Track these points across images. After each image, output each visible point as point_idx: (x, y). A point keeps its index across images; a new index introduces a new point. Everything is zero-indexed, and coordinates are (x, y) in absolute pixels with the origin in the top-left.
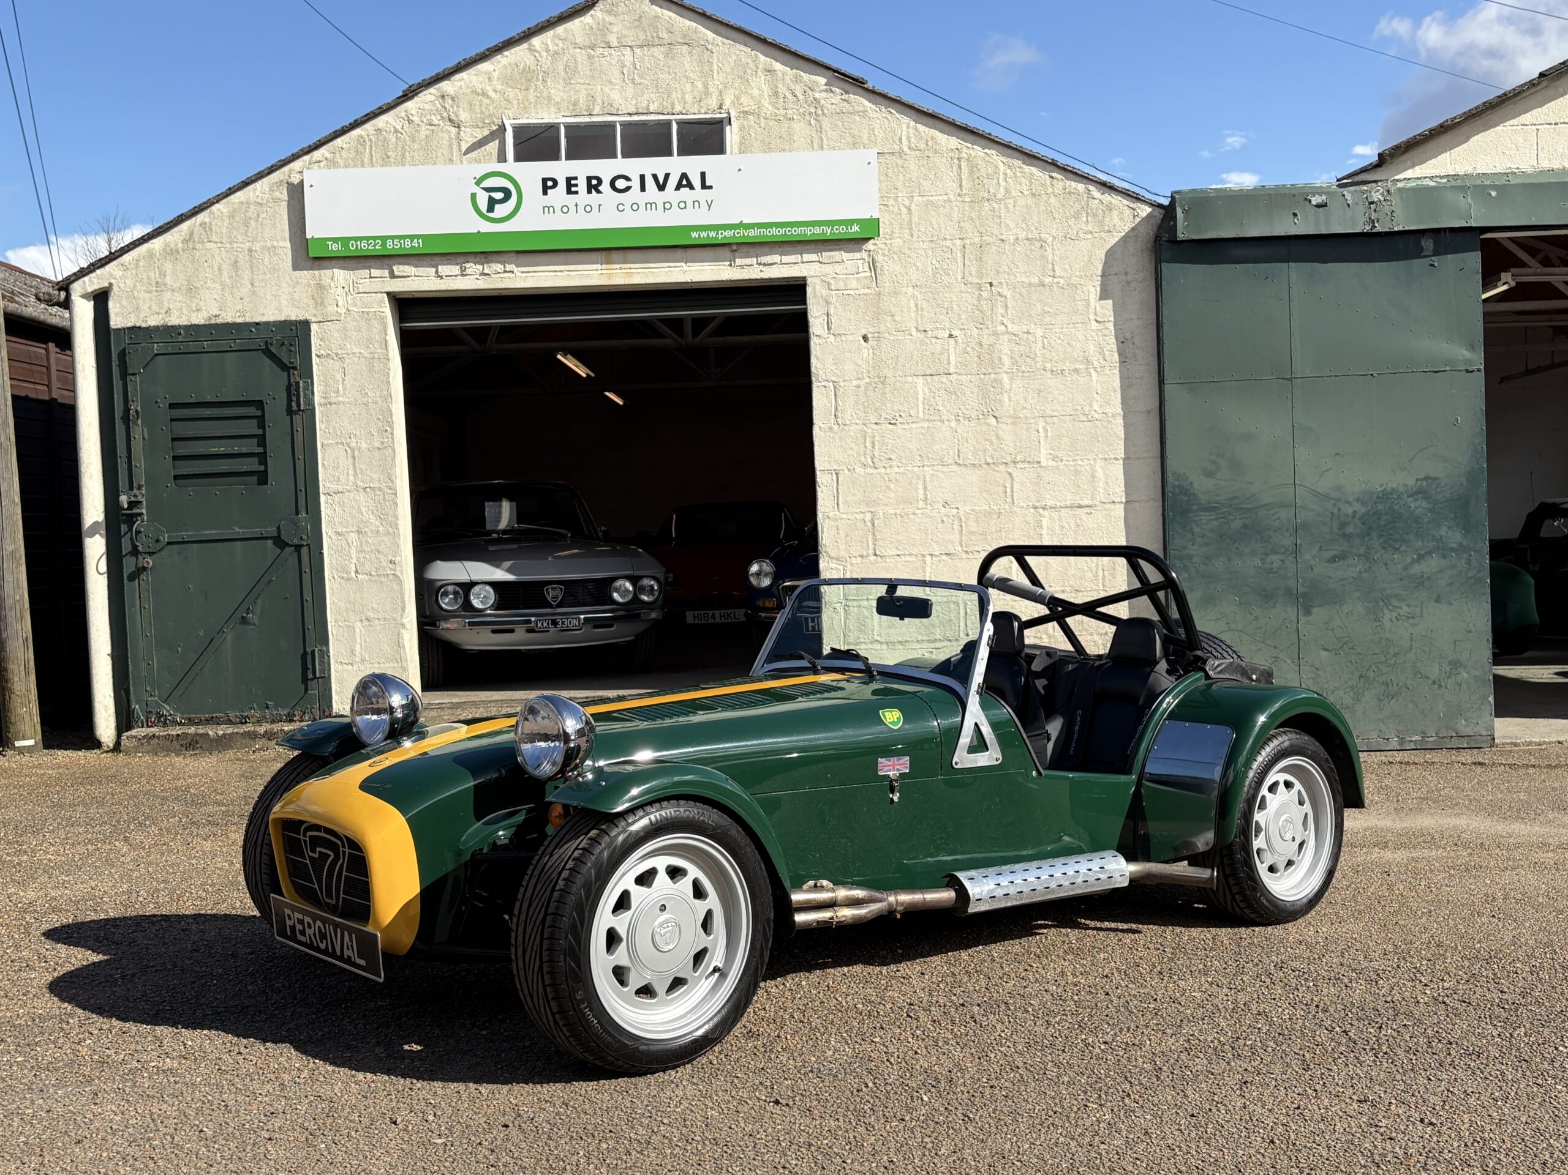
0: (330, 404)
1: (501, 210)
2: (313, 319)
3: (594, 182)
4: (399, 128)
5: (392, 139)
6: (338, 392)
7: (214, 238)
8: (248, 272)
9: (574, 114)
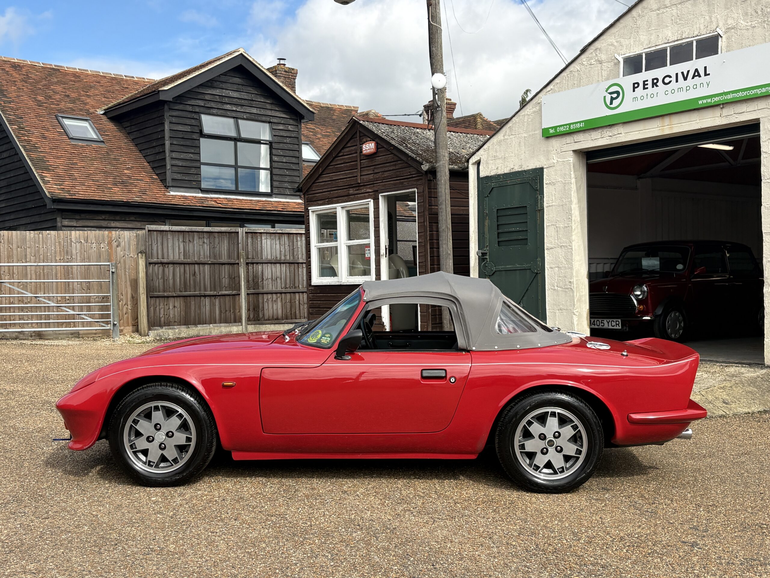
0: (550, 206)
1: (616, 103)
2: (545, 167)
3: (655, 81)
4: (579, 68)
5: (576, 74)
6: (552, 200)
7: (513, 134)
8: (523, 147)
9: (649, 46)
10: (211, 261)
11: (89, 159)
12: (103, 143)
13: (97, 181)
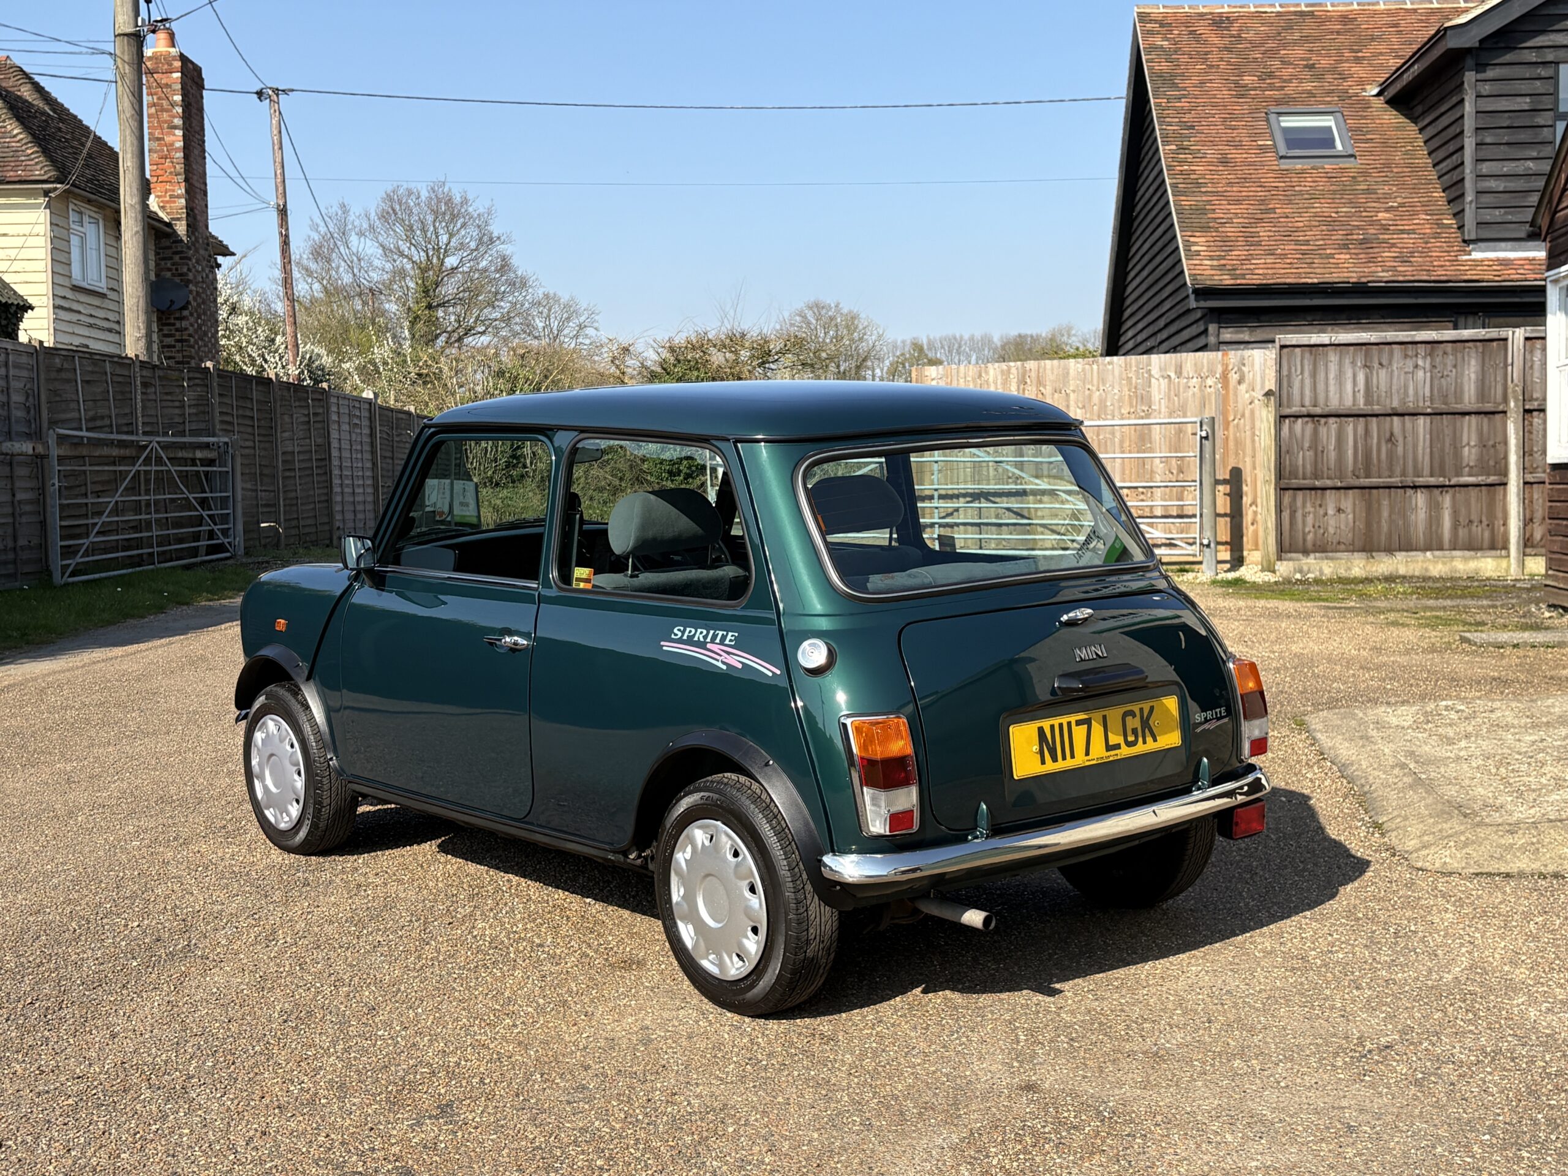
10: (1433, 408)
11: (1306, 196)
12: (1352, 159)
13: (1307, 242)
